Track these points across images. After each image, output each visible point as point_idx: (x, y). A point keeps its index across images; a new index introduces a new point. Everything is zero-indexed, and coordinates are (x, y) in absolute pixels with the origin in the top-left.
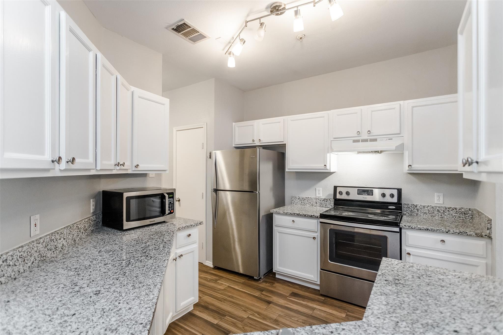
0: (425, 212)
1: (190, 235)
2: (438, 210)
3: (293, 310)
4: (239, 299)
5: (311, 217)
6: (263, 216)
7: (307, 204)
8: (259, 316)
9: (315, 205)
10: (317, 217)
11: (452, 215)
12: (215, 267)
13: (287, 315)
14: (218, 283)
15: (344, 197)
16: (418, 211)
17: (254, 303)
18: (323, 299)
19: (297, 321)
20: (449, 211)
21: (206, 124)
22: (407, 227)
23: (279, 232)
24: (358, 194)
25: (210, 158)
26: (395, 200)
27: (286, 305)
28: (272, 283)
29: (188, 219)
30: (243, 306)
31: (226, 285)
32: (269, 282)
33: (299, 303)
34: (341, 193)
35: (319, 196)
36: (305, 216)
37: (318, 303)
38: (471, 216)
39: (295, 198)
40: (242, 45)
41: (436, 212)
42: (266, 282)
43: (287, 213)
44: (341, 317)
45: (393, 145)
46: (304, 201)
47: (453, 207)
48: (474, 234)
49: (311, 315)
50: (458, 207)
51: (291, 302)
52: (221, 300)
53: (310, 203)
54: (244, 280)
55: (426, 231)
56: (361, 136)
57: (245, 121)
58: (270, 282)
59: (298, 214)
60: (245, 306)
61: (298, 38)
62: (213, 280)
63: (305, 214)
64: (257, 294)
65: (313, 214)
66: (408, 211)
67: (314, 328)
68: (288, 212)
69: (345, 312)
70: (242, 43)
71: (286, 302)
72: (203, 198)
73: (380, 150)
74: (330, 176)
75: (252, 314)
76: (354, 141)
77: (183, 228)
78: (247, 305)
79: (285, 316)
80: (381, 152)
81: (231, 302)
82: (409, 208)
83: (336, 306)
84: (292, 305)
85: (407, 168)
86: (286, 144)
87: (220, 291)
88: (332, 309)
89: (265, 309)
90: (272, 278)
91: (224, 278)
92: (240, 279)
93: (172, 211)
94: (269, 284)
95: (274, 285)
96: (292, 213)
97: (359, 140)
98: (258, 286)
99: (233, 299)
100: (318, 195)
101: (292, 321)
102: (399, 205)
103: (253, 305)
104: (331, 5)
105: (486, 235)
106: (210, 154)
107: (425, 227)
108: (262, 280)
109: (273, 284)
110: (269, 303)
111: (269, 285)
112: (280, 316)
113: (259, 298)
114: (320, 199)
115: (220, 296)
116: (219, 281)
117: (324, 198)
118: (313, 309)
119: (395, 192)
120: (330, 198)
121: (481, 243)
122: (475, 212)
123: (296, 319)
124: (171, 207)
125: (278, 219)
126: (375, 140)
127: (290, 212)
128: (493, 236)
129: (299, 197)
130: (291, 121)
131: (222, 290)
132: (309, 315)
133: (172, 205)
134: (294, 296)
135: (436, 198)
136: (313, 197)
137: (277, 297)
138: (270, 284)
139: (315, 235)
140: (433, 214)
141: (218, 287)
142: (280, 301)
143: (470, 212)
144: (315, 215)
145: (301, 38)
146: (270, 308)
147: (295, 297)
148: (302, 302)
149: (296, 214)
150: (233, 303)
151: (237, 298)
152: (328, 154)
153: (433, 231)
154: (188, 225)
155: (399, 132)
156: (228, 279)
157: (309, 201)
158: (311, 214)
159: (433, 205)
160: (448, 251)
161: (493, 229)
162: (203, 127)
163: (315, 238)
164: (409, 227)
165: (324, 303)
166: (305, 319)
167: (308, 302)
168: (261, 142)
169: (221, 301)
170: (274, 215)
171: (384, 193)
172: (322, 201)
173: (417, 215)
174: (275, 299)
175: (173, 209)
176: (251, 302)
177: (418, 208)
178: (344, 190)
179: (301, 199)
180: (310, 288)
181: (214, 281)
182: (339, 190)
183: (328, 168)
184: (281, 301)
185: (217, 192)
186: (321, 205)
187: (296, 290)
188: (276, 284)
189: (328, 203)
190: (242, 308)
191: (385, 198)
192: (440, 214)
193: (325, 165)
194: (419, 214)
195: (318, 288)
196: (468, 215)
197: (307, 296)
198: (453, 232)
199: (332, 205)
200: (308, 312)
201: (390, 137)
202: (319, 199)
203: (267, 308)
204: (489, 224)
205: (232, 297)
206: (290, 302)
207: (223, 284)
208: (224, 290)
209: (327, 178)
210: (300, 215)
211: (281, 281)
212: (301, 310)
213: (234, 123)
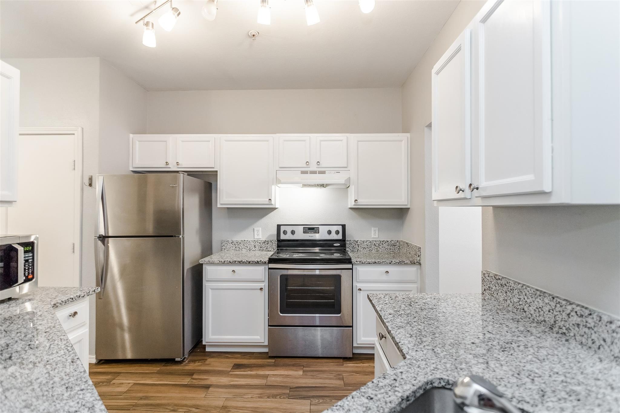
0: (364, 247)
1: (75, 313)
2: (374, 244)
3: (242, 386)
4: (158, 397)
5: (257, 263)
6: (188, 270)
7: (243, 249)
8: (198, 410)
9: (254, 249)
10: (265, 263)
11: (385, 248)
12: (101, 360)
13: (237, 396)
14: (114, 384)
15: (289, 236)
16: (358, 246)
17: (185, 395)
18: (274, 361)
19: (252, 398)
20: (382, 244)
21: (80, 129)
22: (358, 263)
23: (212, 289)
24: (304, 232)
25: (90, 185)
26: (340, 237)
27: (232, 383)
28: (204, 359)
29: (65, 288)
30: (168, 405)
31: (129, 383)
32: (197, 361)
33: (247, 375)
34: (285, 232)
35: (258, 237)
36: (249, 263)
37: (269, 368)
38: (399, 248)
39: (227, 243)
40: (176, 17)
41: (373, 247)
42: (194, 361)
43: (224, 262)
44: (299, 375)
45: (340, 179)
46: (239, 246)
47: (385, 240)
48: (409, 262)
49: (266, 385)
50: (389, 240)
51: (236, 378)
52: (129, 408)
53: (247, 247)
54: (159, 367)
55: (374, 264)
56: (309, 167)
57: (149, 134)
58: (200, 360)
59: (240, 261)
60: (172, 403)
61: (250, 34)
62: (103, 382)
63: (249, 260)
64: (186, 381)
65: (259, 260)
66: (350, 248)
67: (377, 382)
68: (226, 260)
69: (301, 369)
70: (176, 14)
71: (230, 379)
72: (74, 252)
73: (325, 183)
74: (271, 213)
75: (187, 411)
76: (303, 172)
77: (63, 304)
78: (176, 402)
79: (234, 397)
80: (327, 185)
81: (147, 405)
82: (351, 244)
83: (289, 365)
84: (239, 381)
85: (353, 203)
86: (217, 171)
87: (121, 395)
88: (287, 370)
89: (204, 397)
90: (202, 354)
91: (122, 374)
92: (150, 368)
93: (30, 277)
94: (199, 362)
95: (207, 362)
96: (231, 261)
97: (308, 172)
98: (183, 370)
99: (150, 400)
100: (256, 237)
101: (245, 400)
102: (343, 241)
103: (185, 398)
104: (308, 6)
105: (417, 262)
106: (91, 179)
107: (373, 260)
108: (186, 360)
109: (205, 362)
110: (207, 387)
111: (199, 364)
112: (227, 399)
113: (191, 385)
114: (260, 241)
115: (124, 402)
116: (114, 381)
117: (264, 239)
118: (266, 377)
119: (340, 228)
120: (271, 240)
121: (413, 269)
122: (401, 243)
123: (250, 396)
124: (29, 269)
125: (209, 272)
126: (324, 172)
127: (229, 260)
128: (422, 262)
129: (232, 241)
130: (226, 141)
131: (125, 392)
132: (264, 386)
133: (30, 265)
134: (237, 368)
135: (373, 232)
136: (251, 239)
137: (217, 377)
138: (201, 362)
139: (262, 285)
140: (370, 249)
141: (114, 390)
142: (222, 381)
143: (398, 244)
144: (262, 260)
145: (254, 35)
146: (211, 393)
147: (240, 369)
148: (249, 373)
149: (237, 262)
150: (151, 405)
151: (155, 397)
152: (273, 186)
153: (379, 263)
154: (72, 297)
155: (346, 166)
156: (131, 373)
157: (245, 245)
158: (256, 260)
159: (371, 240)
160: (389, 281)
161: (422, 256)
162: (74, 134)
163: (262, 289)
164: (360, 262)
165: (275, 366)
166: (259, 392)
167: (258, 370)
168: (179, 166)
169: (129, 410)
170: (204, 266)
171: (330, 230)
172: (261, 244)
173: (357, 250)
174: (213, 380)
175: (33, 273)
176: (179, 395)
177: (358, 243)
178: (289, 229)
179: (235, 243)
180: (254, 352)
181: (105, 384)
182: (283, 229)
183: (273, 203)
184: (224, 380)
185: (105, 240)
186: (261, 249)
187: (238, 360)
188: (209, 360)
189: (269, 245)
190: (169, 408)
191: (331, 235)
192: (376, 248)
193: (270, 199)
194: (360, 249)
195: (266, 350)
196: (397, 246)
197: (253, 363)
198: (394, 263)
199: (273, 247)
200: (260, 382)
201: (338, 170)
202: (258, 241)
203: (206, 395)
204: (419, 252)
205: (146, 398)
206: (234, 378)
207: (123, 383)
208: (128, 391)
209: (268, 215)
210: (243, 262)
211: (214, 355)
212: (252, 383)
213: (131, 135)
